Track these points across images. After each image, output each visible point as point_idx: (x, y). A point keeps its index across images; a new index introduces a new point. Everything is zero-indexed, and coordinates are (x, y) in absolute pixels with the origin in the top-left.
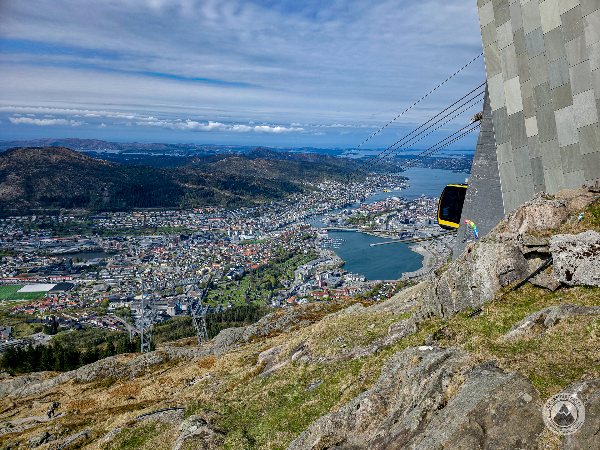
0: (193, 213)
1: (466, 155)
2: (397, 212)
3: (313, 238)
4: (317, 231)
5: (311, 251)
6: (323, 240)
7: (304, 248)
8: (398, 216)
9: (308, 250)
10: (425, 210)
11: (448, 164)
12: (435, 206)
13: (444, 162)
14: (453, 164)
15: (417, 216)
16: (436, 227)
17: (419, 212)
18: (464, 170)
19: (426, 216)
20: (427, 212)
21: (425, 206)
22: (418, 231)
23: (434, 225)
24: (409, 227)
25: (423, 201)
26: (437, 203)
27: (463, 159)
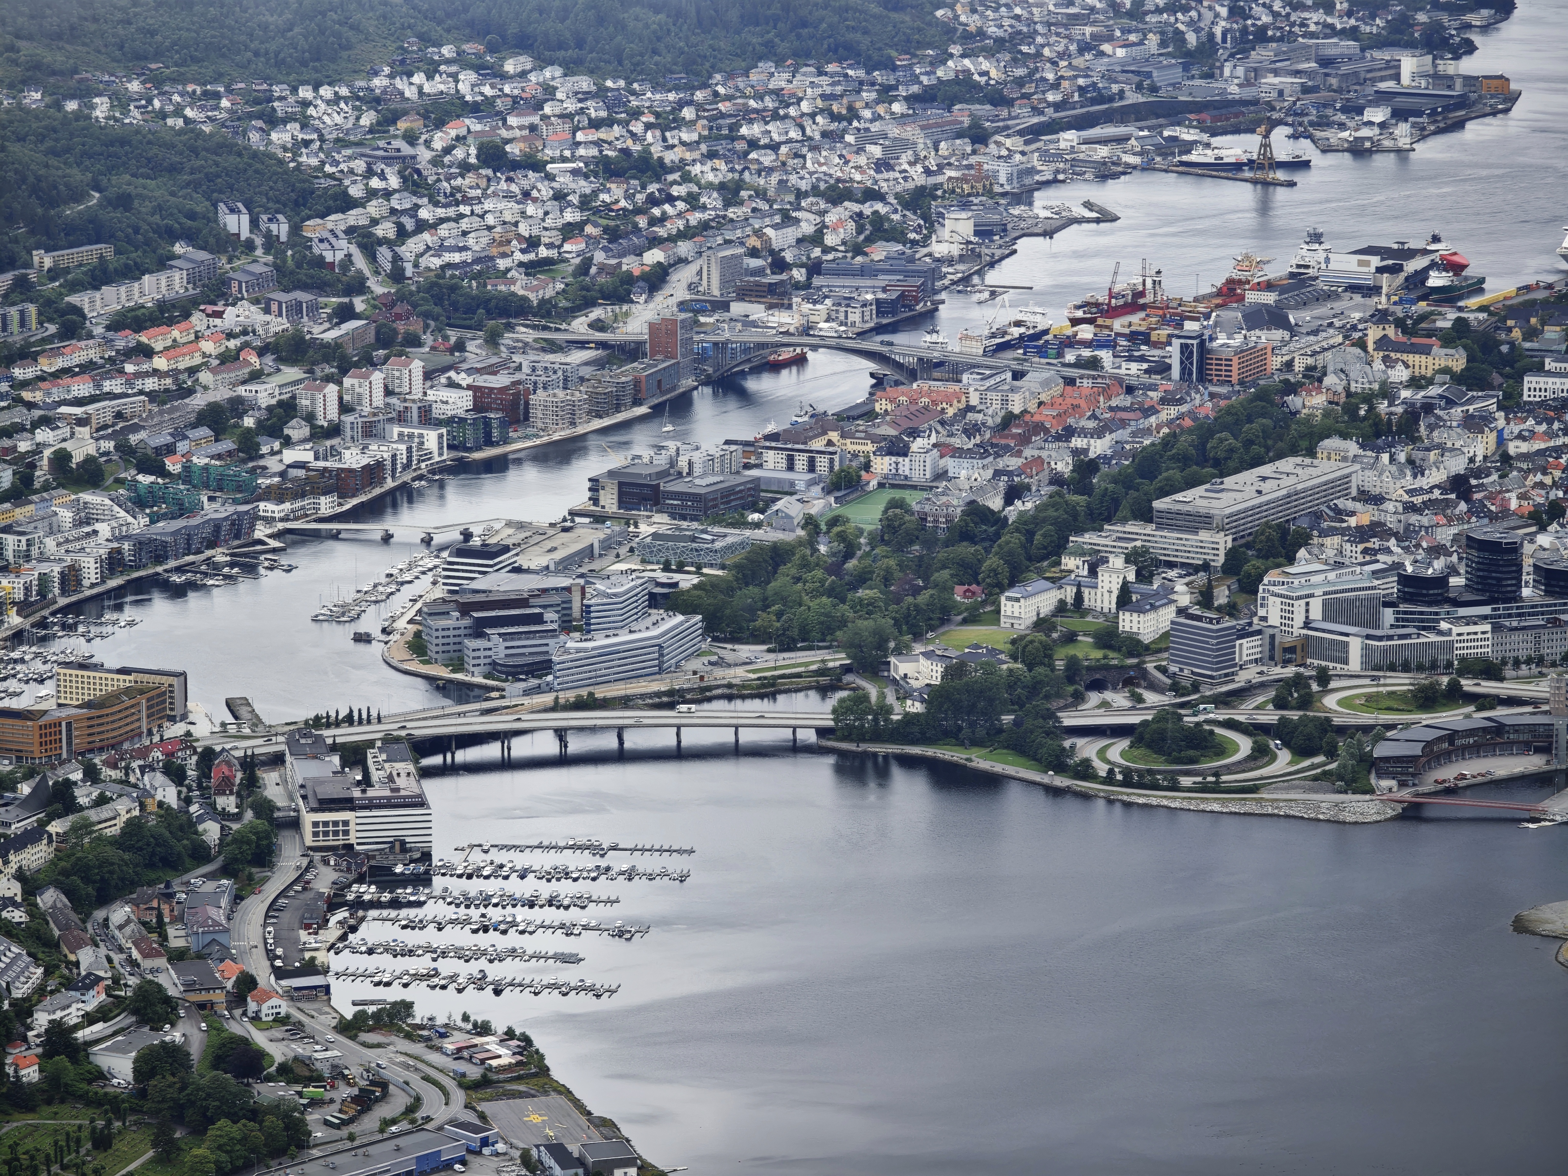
2: (1352, 447)
3: (226, 871)
4: (277, 760)
5: (195, 1050)
6: (369, 891)
7: (90, 1019)
8: (1367, 497)
9: (150, 1038)
24: (1522, 647)
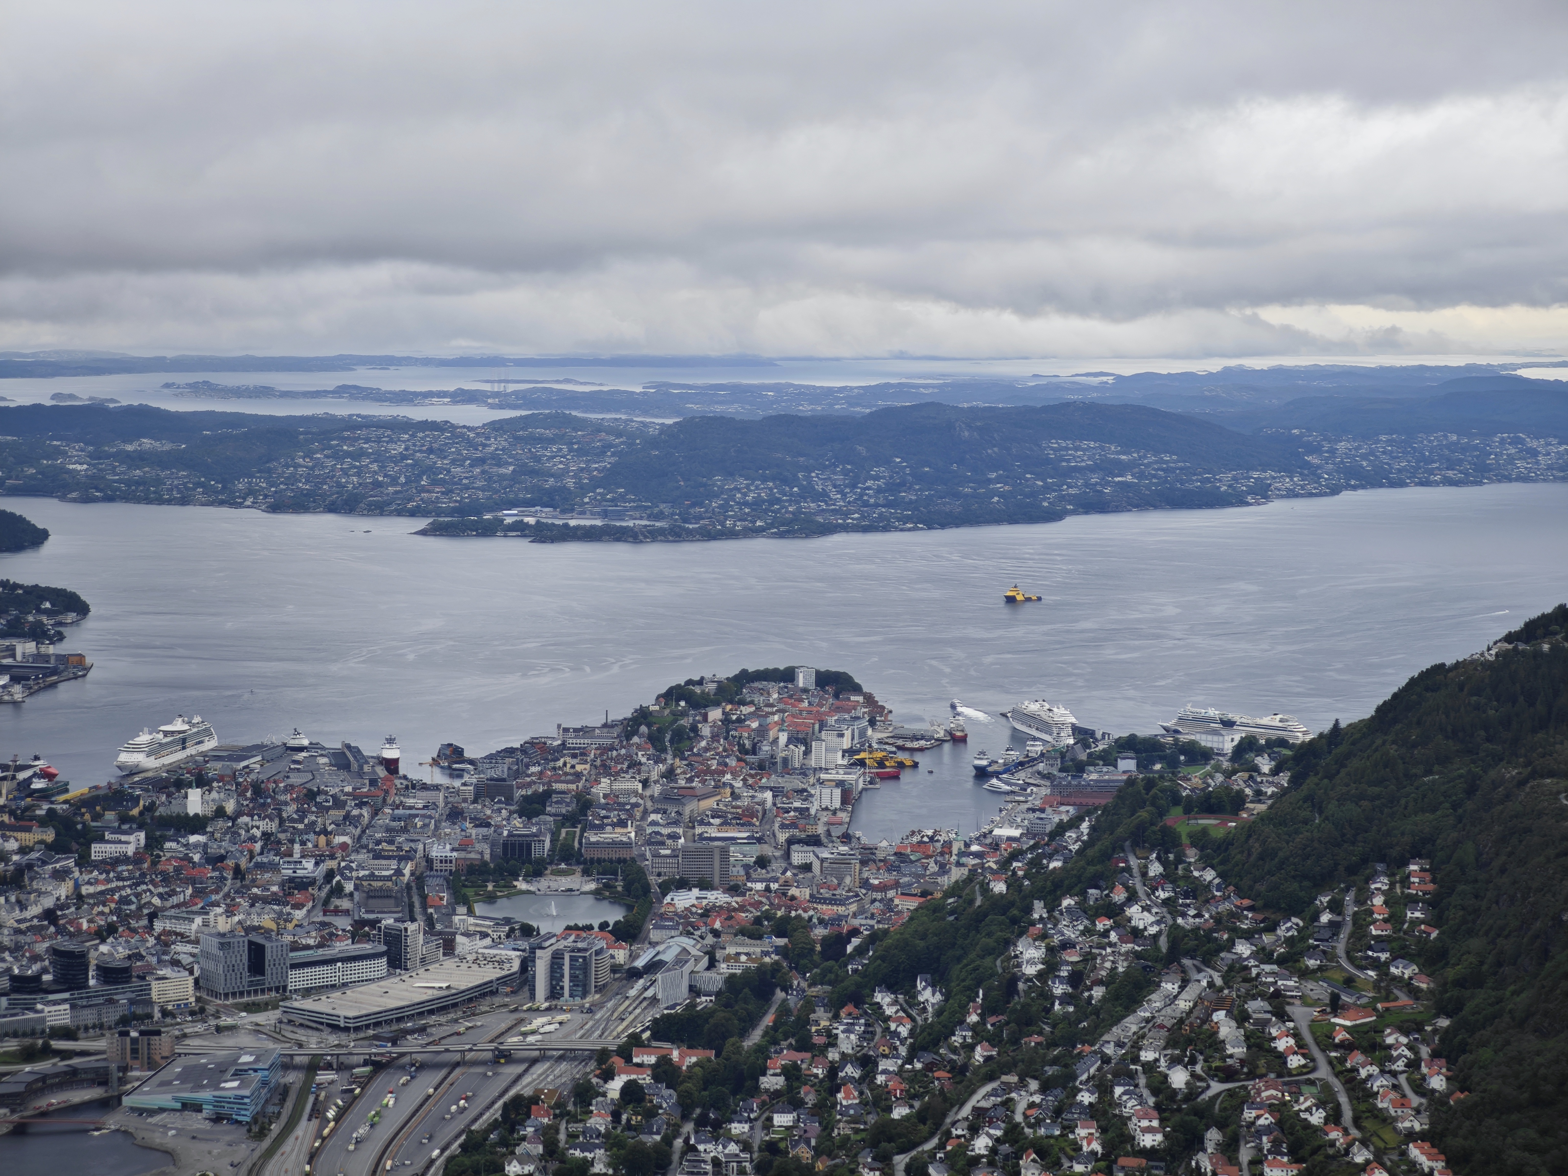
1: (523, 399)
10: (216, 861)
11: (392, 469)
12: (302, 814)
13: (359, 455)
14: (431, 470)
15: (152, 916)
16: (307, 992)
17: (166, 879)
18: (510, 516)
19: (230, 912)
20: (238, 872)
21: (221, 824)
22: (163, 1044)
23: (297, 979)
24: (89, 1017)
25: (202, 782)
26: (311, 795)
27: (497, 427)
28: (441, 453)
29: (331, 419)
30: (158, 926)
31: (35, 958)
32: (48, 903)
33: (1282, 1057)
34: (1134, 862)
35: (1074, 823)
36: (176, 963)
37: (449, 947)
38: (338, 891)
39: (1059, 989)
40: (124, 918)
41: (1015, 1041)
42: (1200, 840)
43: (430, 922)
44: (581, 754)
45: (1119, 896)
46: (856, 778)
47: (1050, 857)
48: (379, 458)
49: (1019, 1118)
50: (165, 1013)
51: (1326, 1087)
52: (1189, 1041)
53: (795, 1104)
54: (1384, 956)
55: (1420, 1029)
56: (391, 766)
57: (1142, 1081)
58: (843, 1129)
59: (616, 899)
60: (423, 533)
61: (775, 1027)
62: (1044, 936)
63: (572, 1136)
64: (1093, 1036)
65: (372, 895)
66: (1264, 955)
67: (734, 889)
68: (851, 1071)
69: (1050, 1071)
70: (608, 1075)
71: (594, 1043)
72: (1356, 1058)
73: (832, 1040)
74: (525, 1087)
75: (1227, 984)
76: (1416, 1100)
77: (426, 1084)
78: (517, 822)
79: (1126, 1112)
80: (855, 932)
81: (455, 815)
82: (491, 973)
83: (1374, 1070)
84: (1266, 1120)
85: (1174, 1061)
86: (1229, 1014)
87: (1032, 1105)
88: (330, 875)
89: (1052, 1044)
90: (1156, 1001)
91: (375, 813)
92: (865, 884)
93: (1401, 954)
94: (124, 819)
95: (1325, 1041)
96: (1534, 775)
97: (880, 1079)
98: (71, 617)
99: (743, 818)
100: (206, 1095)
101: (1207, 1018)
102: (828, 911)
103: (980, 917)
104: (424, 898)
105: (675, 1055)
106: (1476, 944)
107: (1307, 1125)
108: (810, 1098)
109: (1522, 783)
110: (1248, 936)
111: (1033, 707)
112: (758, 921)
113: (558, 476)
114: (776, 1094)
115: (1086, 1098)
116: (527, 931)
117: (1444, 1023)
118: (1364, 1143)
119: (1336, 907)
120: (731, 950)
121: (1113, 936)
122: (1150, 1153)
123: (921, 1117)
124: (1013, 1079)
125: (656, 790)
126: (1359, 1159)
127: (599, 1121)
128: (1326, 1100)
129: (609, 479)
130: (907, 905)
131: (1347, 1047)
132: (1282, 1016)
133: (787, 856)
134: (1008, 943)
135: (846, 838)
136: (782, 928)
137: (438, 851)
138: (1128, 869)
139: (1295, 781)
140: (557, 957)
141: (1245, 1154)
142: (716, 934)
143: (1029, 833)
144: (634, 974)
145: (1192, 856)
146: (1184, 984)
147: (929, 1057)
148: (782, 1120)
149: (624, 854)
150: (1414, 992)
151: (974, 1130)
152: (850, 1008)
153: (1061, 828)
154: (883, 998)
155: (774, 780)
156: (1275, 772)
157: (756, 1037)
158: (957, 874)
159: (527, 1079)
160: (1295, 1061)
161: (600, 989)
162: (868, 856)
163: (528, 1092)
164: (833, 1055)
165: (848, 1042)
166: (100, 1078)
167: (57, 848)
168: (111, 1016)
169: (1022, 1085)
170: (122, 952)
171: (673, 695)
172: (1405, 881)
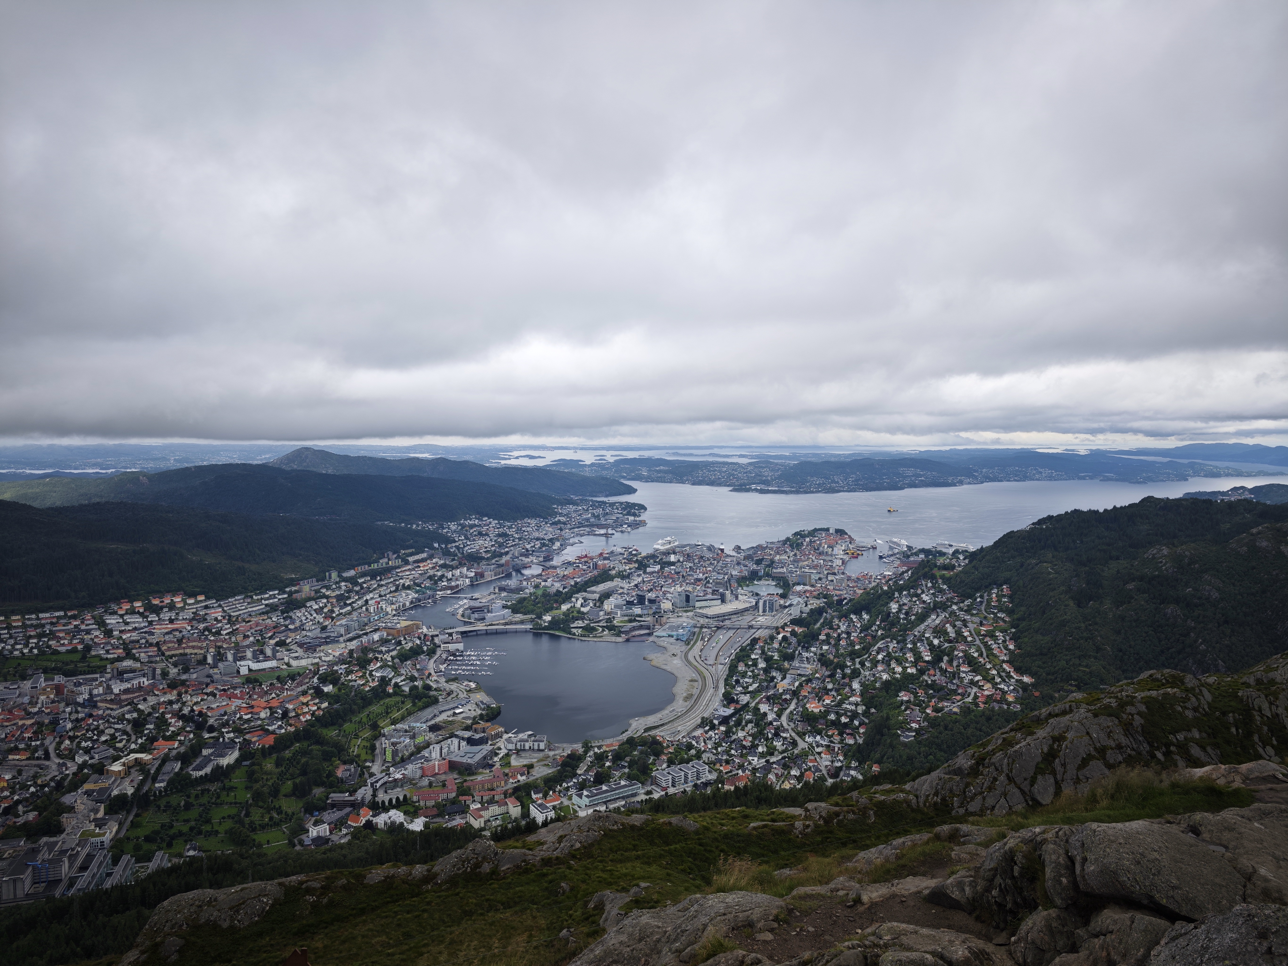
0: (115, 613)
1: (757, 456)
2: (619, 580)
3: (427, 655)
4: (437, 636)
5: (420, 687)
6: (452, 658)
7: (402, 681)
8: (622, 588)
9: (412, 684)
10: (678, 573)
11: (723, 474)
12: (699, 562)
13: (715, 471)
14: (733, 475)
15: (662, 587)
16: (700, 608)
17: (665, 577)
18: (753, 487)
19: (681, 587)
20: (683, 576)
21: (679, 564)
22: (664, 620)
23: (698, 604)
24: (645, 612)
25: (674, 553)
26: (702, 557)
27: (750, 464)
28: (736, 470)
29: (708, 462)
30: (663, 589)
31: (633, 596)
32: (636, 582)
33: (966, 638)
34: (923, 583)
35: (907, 571)
36: (667, 599)
37: (737, 598)
38: (708, 582)
39: (902, 616)
40: (655, 587)
41: (890, 630)
42: (942, 577)
43: (732, 591)
44: (772, 549)
45: (919, 591)
46: (846, 558)
47: (900, 580)
48: (720, 471)
49: (890, 650)
50: (664, 612)
51: (979, 646)
52: (939, 632)
53: (829, 644)
54: (996, 611)
55: (1006, 631)
56: (722, 550)
57: (925, 642)
58: (841, 651)
59: (781, 587)
60: (731, 491)
61: (823, 623)
62: (898, 602)
63: (769, 649)
64: (911, 629)
65: (717, 583)
66: (961, 609)
67: (812, 586)
68: (844, 635)
69: (899, 638)
70: (778, 633)
71: (775, 625)
72: (987, 639)
73: (839, 627)
74: (757, 635)
75: (950, 616)
76: (1005, 652)
77: (731, 633)
78: (755, 566)
79: (921, 650)
80: (845, 599)
81: (738, 564)
82: (748, 605)
83: (993, 642)
84: (961, 654)
85: (935, 637)
86: (951, 625)
87: (894, 647)
88: (706, 578)
89: (900, 631)
90: (929, 620)
91: (718, 562)
92: (848, 586)
93: (1001, 610)
94: (655, 562)
95: (978, 634)
96: (1040, 562)
97: (852, 638)
98: (642, 511)
99: (815, 567)
100: (674, 633)
101: (944, 626)
102: (838, 593)
103: (880, 596)
104: (730, 585)
105: (796, 629)
106: (1023, 609)
107: (973, 657)
108: (833, 642)
109: (1037, 564)
110: (956, 604)
111: (895, 540)
112: (819, 594)
113: (766, 476)
114: (823, 641)
115: (909, 646)
116: (757, 594)
117: (1013, 630)
118: (990, 662)
119: (981, 597)
120: (811, 602)
121: (917, 602)
122: (927, 662)
123: (863, 649)
124: (889, 640)
125: (792, 559)
126: (988, 667)
127: (776, 645)
128: (978, 650)
129: (780, 477)
130: (860, 592)
131: (985, 636)
132: (966, 626)
133: (827, 577)
134: (888, 603)
135: (843, 573)
136: (825, 597)
137: (734, 573)
138: (922, 584)
139: (970, 562)
140: (765, 602)
141: (955, 663)
142: (807, 597)
143: (894, 574)
144: (786, 607)
145: (940, 581)
146: (938, 616)
147: (866, 633)
148: (825, 647)
149: (783, 575)
150: (1005, 621)
151: (878, 653)
152: (844, 619)
153: (903, 573)
154: (853, 616)
155: (823, 557)
156: (964, 559)
157: (818, 625)
158: (874, 584)
159: (757, 633)
160: (969, 639)
161: (776, 611)
162: (849, 578)
163: (757, 637)
164: (839, 631)
165: (843, 628)
166: (648, 628)
167: (638, 569)
168: (651, 612)
169: (891, 641)
170: (654, 596)
171: (796, 534)
172: (1002, 591)
